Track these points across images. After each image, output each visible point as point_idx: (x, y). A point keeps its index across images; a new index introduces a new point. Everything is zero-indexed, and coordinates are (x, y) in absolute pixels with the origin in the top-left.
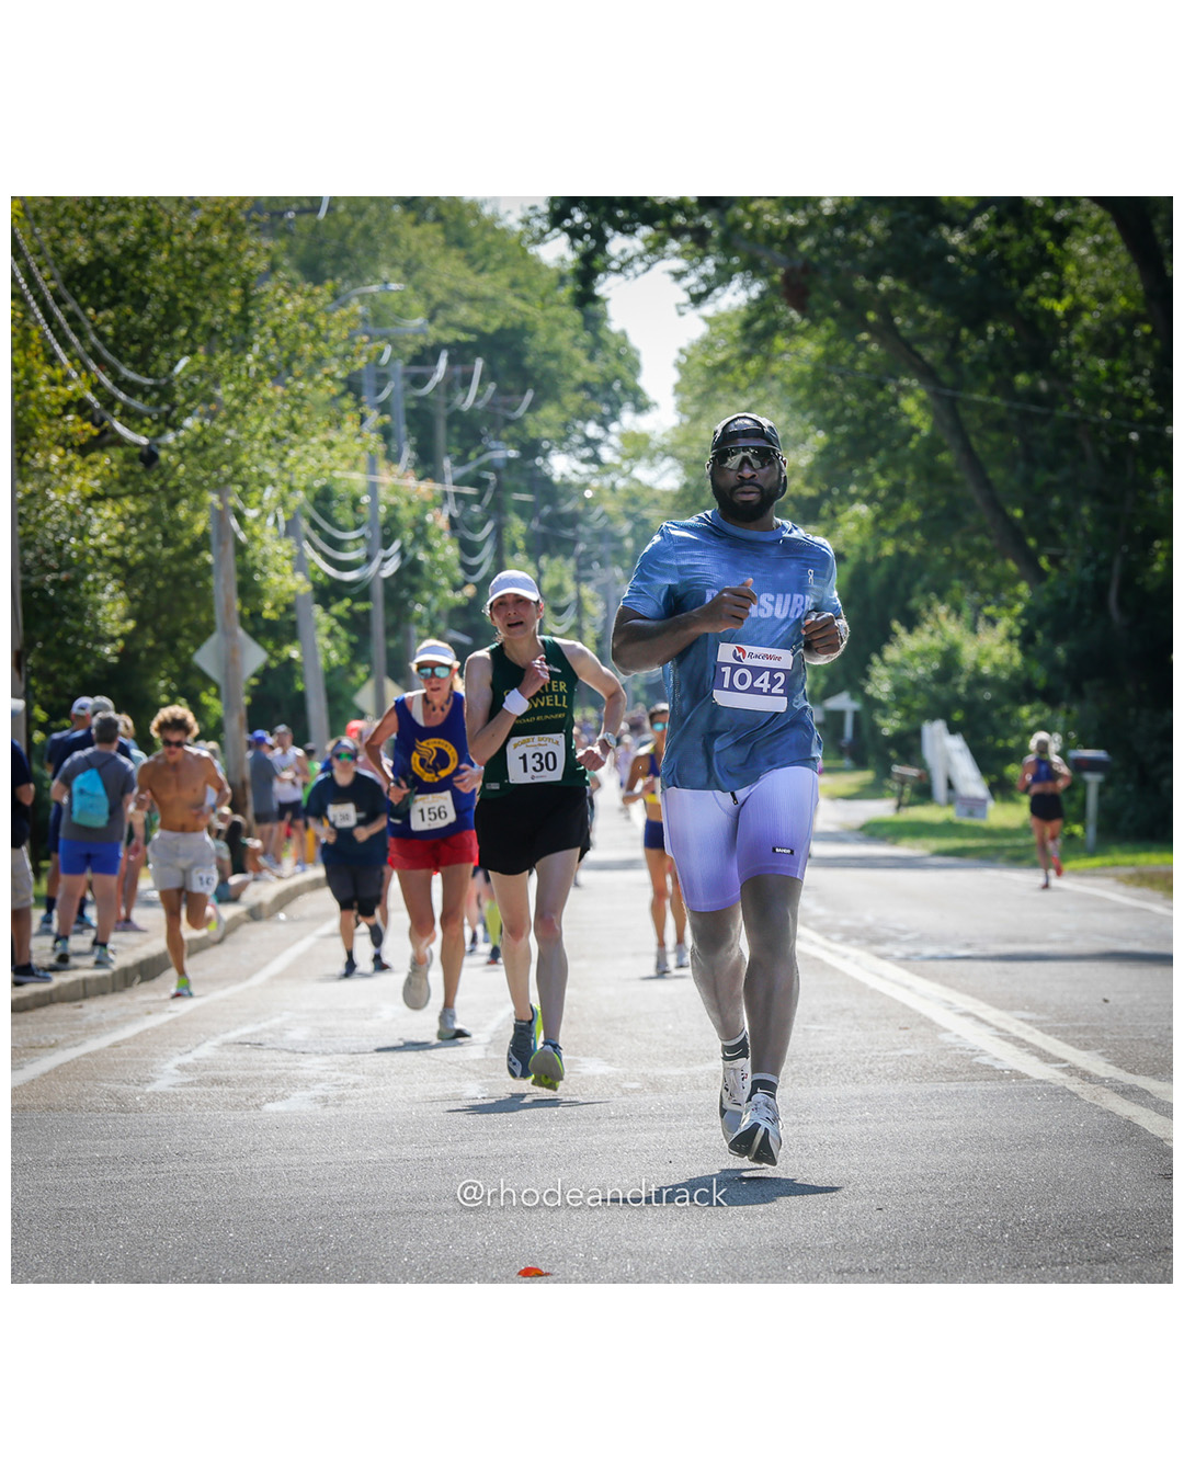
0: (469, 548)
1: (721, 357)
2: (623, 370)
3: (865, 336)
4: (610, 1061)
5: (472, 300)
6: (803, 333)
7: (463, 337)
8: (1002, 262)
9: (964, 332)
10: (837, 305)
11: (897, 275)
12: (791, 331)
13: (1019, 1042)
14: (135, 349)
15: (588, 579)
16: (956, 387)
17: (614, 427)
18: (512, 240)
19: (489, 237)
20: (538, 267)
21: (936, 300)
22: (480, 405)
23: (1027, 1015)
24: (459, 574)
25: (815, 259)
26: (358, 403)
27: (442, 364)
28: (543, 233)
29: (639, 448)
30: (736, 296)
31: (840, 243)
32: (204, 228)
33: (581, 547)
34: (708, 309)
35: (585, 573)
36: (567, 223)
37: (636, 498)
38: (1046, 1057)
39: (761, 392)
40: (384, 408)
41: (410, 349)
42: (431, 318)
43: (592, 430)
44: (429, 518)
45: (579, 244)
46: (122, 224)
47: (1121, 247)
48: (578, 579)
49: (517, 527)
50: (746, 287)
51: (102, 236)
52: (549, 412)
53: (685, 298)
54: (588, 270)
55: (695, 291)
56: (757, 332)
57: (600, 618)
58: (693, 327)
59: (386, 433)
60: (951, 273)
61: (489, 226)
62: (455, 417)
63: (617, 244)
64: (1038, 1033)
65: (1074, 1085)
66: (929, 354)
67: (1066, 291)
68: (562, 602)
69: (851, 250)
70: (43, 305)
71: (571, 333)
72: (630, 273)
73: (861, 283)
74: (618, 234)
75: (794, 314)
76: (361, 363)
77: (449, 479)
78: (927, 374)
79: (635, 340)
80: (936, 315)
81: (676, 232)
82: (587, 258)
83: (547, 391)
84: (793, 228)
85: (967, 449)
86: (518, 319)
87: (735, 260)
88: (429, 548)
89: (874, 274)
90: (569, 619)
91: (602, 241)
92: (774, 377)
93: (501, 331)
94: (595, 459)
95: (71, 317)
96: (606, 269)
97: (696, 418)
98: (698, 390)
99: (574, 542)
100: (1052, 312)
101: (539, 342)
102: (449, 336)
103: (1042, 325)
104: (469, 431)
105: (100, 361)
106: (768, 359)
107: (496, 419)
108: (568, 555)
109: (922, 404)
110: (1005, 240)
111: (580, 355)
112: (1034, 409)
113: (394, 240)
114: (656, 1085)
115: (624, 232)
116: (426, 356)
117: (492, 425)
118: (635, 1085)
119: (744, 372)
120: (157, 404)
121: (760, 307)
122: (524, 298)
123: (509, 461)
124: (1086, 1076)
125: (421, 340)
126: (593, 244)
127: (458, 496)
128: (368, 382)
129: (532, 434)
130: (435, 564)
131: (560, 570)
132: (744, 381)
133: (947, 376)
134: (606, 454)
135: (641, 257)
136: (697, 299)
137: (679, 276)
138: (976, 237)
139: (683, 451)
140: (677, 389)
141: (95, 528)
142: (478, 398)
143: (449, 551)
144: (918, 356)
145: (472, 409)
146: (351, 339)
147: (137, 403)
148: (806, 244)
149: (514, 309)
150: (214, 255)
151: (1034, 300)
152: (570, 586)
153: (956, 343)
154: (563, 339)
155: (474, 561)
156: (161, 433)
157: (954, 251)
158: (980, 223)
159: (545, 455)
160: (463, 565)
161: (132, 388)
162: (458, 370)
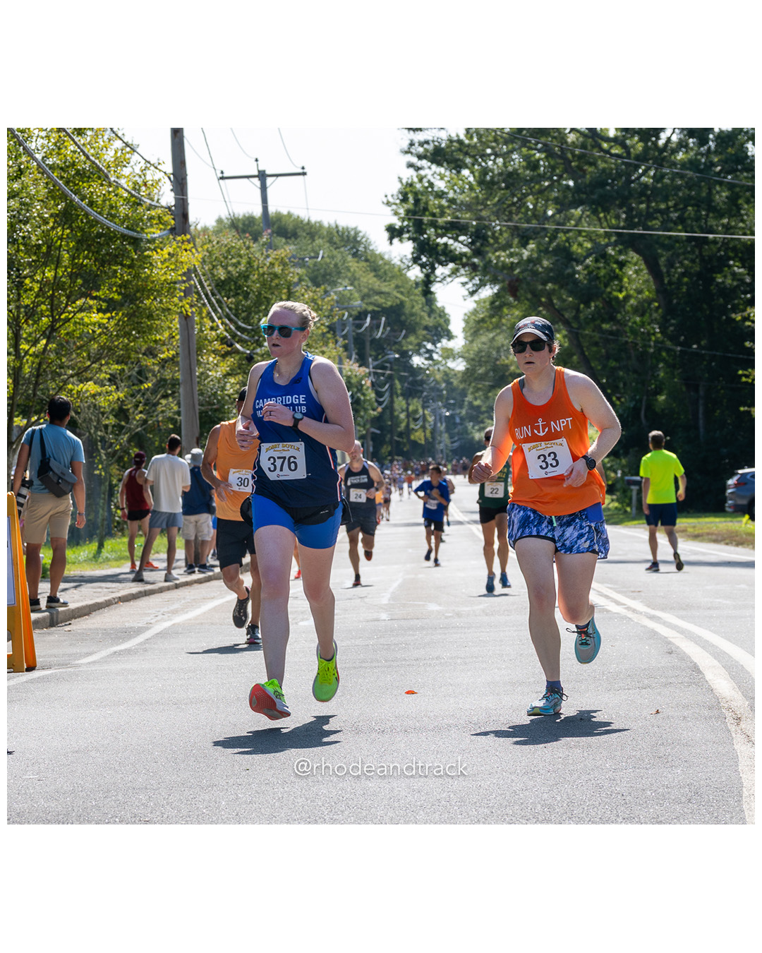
0: (379, 394)
1: (482, 316)
2: (442, 321)
3: (541, 308)
4: (440, 604)
5: (380, 293)
6: (515, 307)
7: (376, 309)
8: (597, 278)
9: (582, 306)
10: (529, 296)
11: (554, 283)
12: (510, 305)
13: (607, 597)
14: (244, 315)
15: (428, 407)
16: (578, 329)
17: (439, 345)
18: (396, 270)
19: (387, 267)
20: (407, 280)
21: (571, 293)
22: (384, 336)
23: (609, 586)
24: (376, 404)
25: (521, 277)
26: (334, 334)
27: (368, 319)
28: (408, 267)
29: (449, 354)
30: (487, 292)
31: (531, 270)
32: (272, 264)
33: (425, 394)
34: (476, 297)
35: (426, 405)
36: (420, 262)
37: (448, 375)
38: (618, 603)
39: (498, 331)
40: (345, 337)
41: (354, 313)
42: (362, 299)
43: (429, 346)
44: (363, 382)
45: (424, 270)
46: (239, 263)
47: (645, 271)
48: (424, 407)
49: (398, 385)
50: (492, 288)
51: (230, 268)
52: (412, 339)
53: (467, 293)
54: (428, 281)
55: (471, 290)
56: (496, 306)
57: (432, 423)
58: (470, 305)
59: (346, 347)
60: (576, 282)
61: (388, 263)
62: (373, 341)
63: (440, 271)
64: (614, 593)
65: (630, 615)
66: (567, 315)
67: (624, 289)
68: (417, 416)
69: (535, 273)
70: (207, 295)
71: (420, 306)
72: (445, 282)
73: (540, 287)
74: (440, 267)
75: (511, 299)
76: (336, 319)
77: (371, 366)
78: (567, 323)
79: (447, 311)
80: (571, 299)
81: (464, 266)
82: (427, 276)
83: (412, 330)
84: (512, 263)
85: (583, 353)
86: (398, 302)
87: (487, 278)
88: (364, 395)
89: (545, 283)
90: (420, 423)
91: (433, 269)
92: (503, 325)
93: (391, 306)
94: (430, 358)
95: (218, 301)
96: (434, 281)
97: (472, 342)
98: (472, 331)
99: (422, 392)
100: (617, 298)
101: (407, 311)
102: (370, 308)
103: (614, 303)
104: (379, 346)
105: (230, 320)
106: (501, 317)
107: (391, 342)
108: (419, 398)
109: (564, 337)
110: (599, 268)
111: (425, 315)
112: (611, 337)
113: (348, 269)
114: (459, 615)
115: (443, 265)
116: (361, 316)
117: (389, 344)
118: (450, 615)
119: (491, 323)
120: (253, 336)
121: (497, 296)
122: (402, 293)
123: (396, 359)
124: (634, 611)
125: (359, 309)
126: (430, 271)
127: (375, 374)
128: (338, 327)
129: (405, 348)
130: (365, 401)
131: (415, 404)
132: (491, 326)
133: (575, 325)
134: (435, 356)
135: (449, 276)
136: (472, 293)
137: (464, 284)
138: (587, 267)
139: (467, 355)
140: (464, 330)
141: (228, 386)
142: (383, 333)
143: (371, 395)
144: (563, 316)
145: (380, 338)
146: (331, 310)
147: (244, 336)
148: (517, 271)
149: (397, 298)
150: (276, 276)
151: (610, 293)
152: (421, 411)
153: (578, 310)
154: (417, 308)
155: (381, 400)
156: (254, 349)
157: (579, 273)
158: (588, 261)
159: (410, 357)
160: (377, 401)
161: (243, 330)
162: (375, 322)
